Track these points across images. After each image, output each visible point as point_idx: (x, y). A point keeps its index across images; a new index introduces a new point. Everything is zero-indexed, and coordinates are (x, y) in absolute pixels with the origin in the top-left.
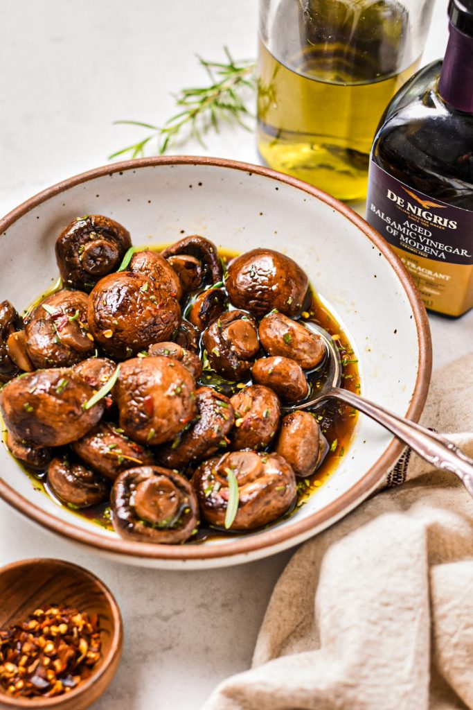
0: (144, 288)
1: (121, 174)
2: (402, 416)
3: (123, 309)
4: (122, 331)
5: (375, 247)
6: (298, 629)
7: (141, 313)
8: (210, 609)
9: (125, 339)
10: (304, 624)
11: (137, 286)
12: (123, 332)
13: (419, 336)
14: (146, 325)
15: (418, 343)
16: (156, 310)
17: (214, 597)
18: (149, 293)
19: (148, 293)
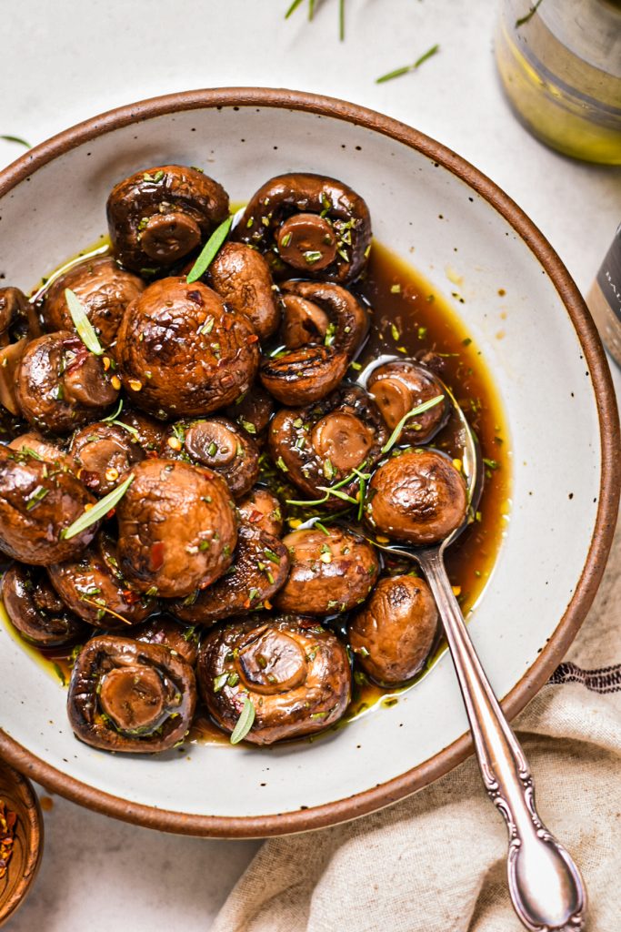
0: (206, 330)
1: (236, 109)
3: (166, 356)
4: (155, 388)
5: (584, 358)
6: (289, 892)
7: (190, 369)
9: (159, 399)
10: (300, 888)
11: (196, 322)
12: (158, 390)
13: (592, 542)
14: (193, 389)
15: (587, 551)
16: (214, 368)
18: (213, 336)
19: (210, 338)
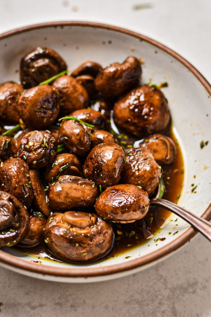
2: (199, 215)
8: (62, 306)
17: (67, 299)
